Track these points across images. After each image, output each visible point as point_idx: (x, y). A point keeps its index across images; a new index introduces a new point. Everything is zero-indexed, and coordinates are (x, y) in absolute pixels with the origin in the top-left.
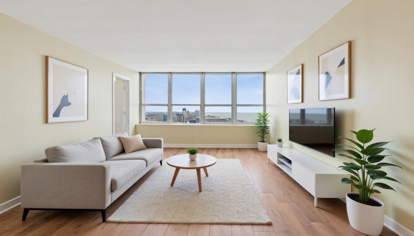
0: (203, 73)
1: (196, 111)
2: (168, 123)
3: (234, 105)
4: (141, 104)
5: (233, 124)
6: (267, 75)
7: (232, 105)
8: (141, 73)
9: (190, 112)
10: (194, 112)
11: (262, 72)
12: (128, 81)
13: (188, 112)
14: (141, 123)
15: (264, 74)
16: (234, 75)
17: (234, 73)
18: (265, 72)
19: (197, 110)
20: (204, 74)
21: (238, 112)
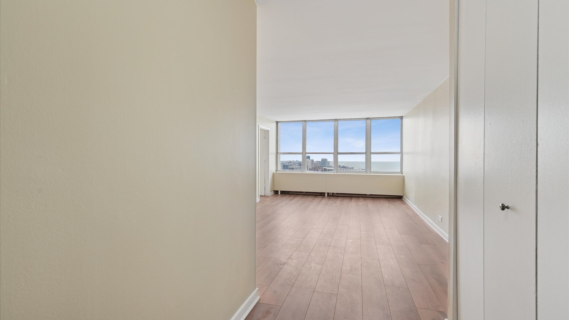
0: (336, 120)
1: (322, 160)
2: (302, 171)
3: (368, 153)
4: (277, 153)
5: (367, 173)
6: (404, 120)
7: (366, 153)
8: (278, 122)
9: (314, 161)
10: (320, 160)
11: (399, 117)
12: (268, 131)
13: (312, 161)
14: (277, 171)
15: (401, 119)
16: (369, 121)
17: (368, 119)
18: (402, 117)
19: (323, 158)
20: (338, 121)
21: (372, 161)
